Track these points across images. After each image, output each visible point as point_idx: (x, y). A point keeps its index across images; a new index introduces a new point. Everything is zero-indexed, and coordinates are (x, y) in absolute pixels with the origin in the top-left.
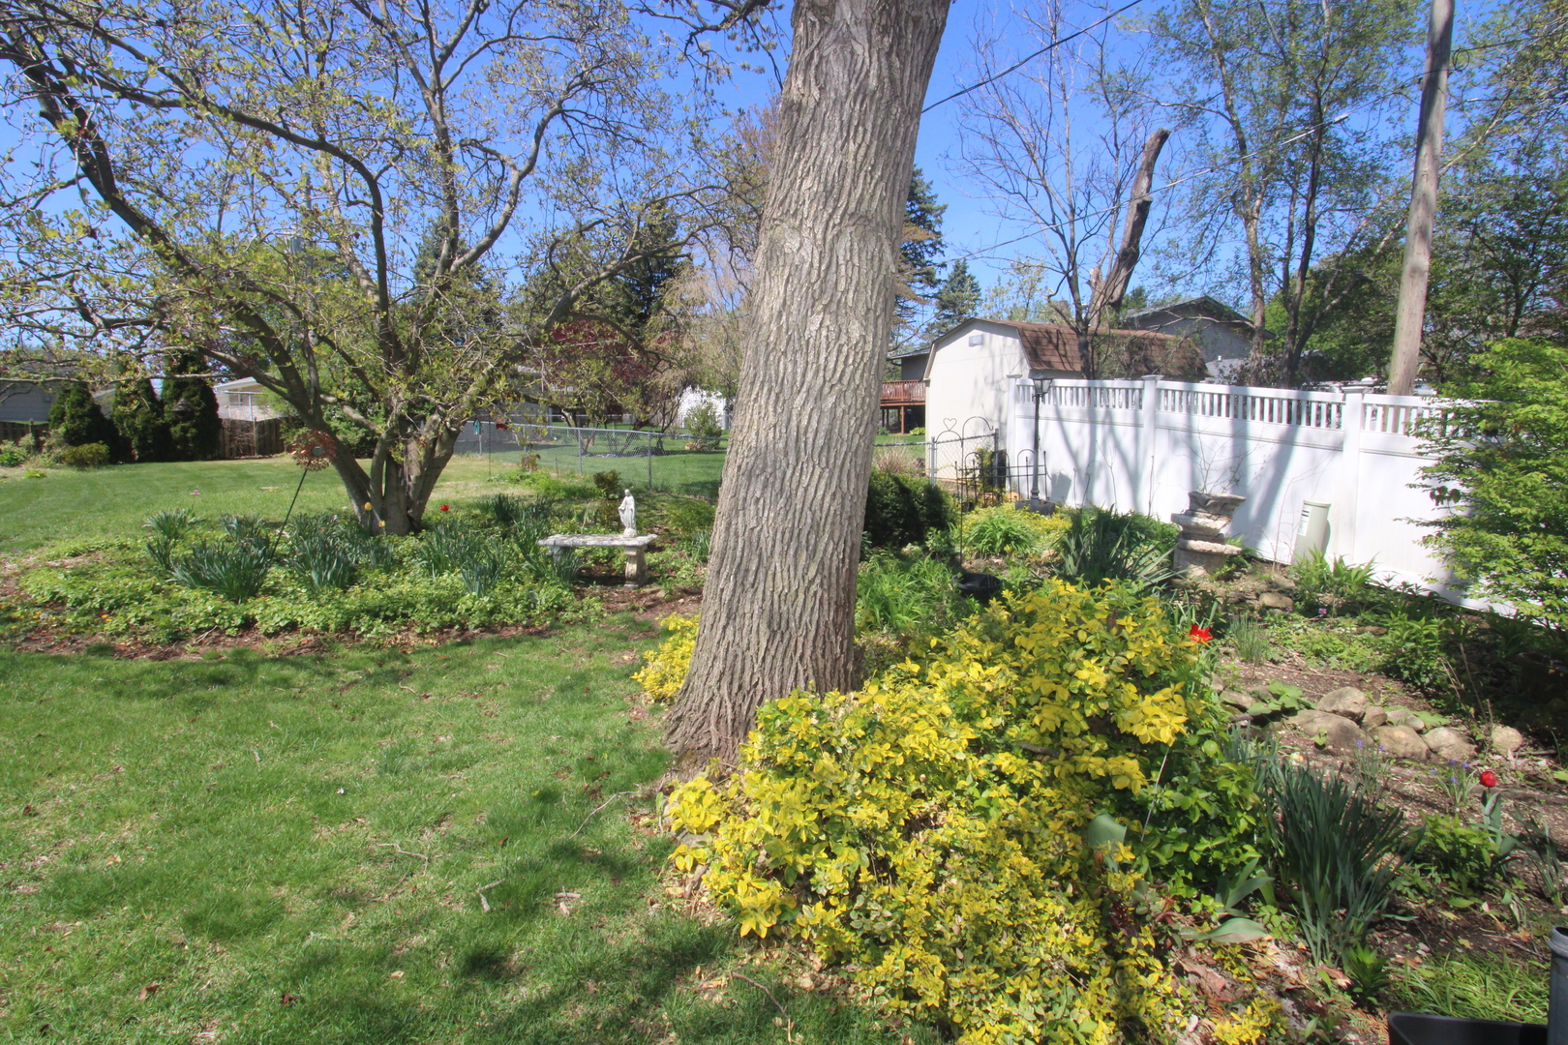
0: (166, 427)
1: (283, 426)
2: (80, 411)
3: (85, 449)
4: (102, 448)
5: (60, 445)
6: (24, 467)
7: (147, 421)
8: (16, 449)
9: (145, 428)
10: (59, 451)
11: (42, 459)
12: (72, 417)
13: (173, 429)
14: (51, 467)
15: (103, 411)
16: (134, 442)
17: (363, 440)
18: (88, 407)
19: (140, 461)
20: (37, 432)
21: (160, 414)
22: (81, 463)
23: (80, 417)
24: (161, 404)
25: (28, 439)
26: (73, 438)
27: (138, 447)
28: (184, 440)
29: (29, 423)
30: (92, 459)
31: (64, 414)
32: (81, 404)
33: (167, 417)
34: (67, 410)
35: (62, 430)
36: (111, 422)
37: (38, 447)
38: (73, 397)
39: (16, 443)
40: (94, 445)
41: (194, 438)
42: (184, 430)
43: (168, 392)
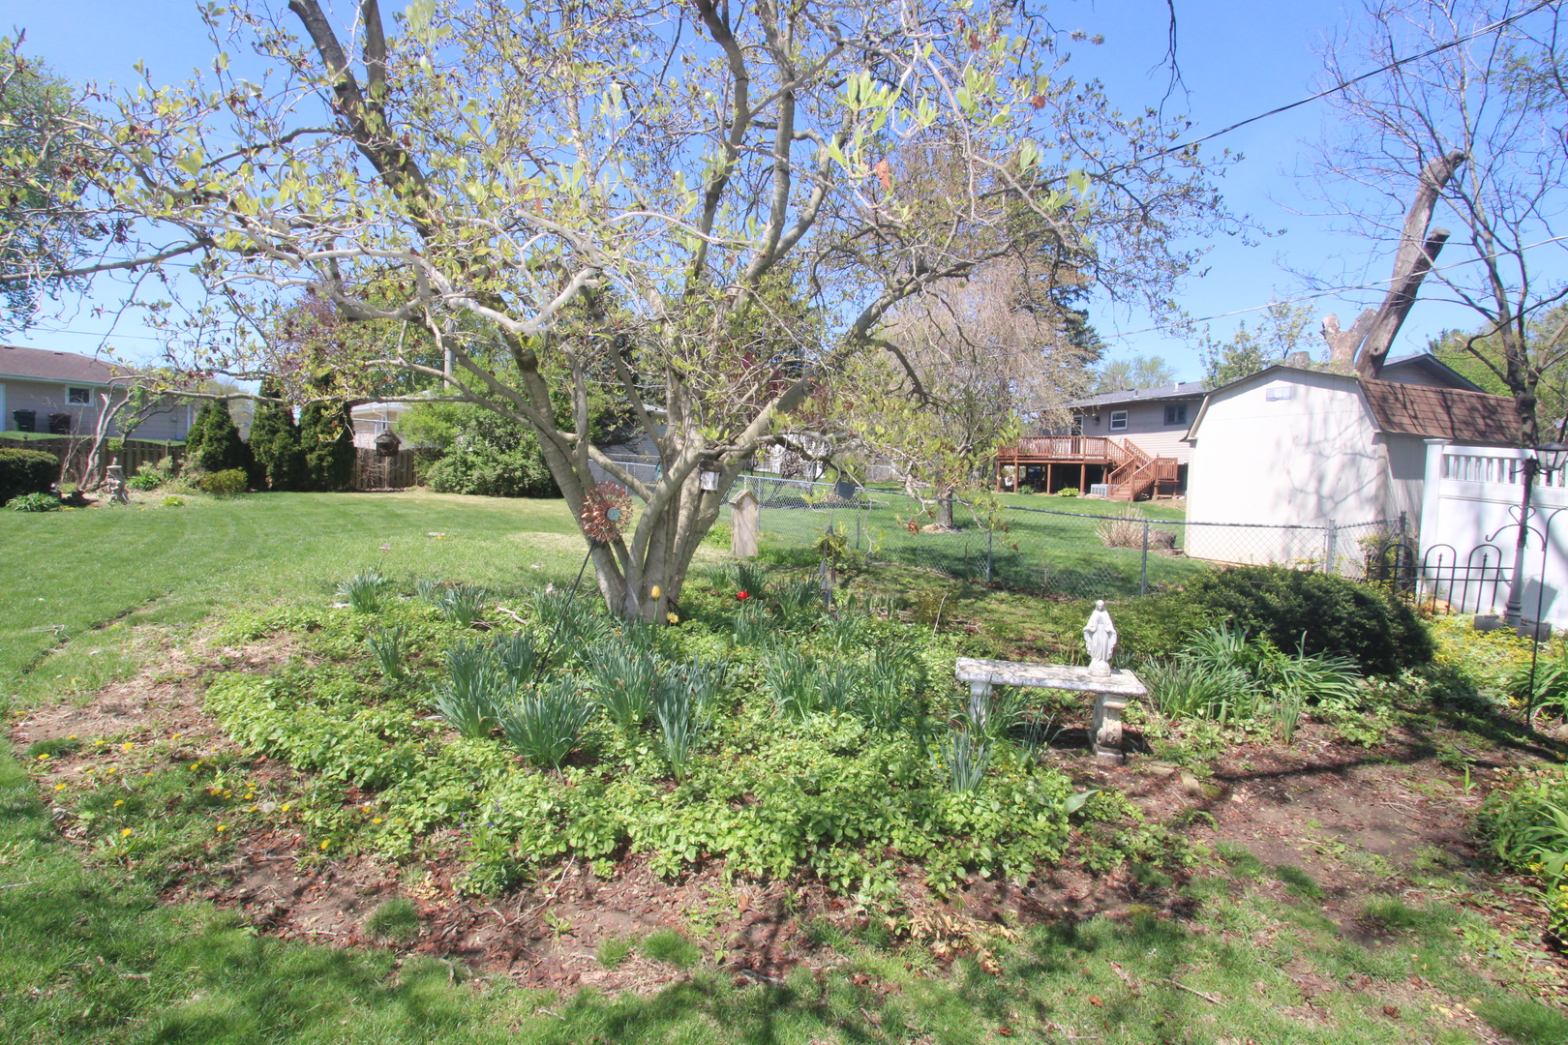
0: (302, 453)
1: (417, 458)
2: (220, 433)
3: (224, 475)
4: (239, 474)
5: (196, 469)
6: (159, 491)
7: (284, 447)
8: (154, 472)
9: (281, 454)
10: (195, 476)
11: (179, 483)
12: (210, 439)
13: (308, 457)
14: (186, 493)
15: (240, 435)
16: (270, 469)
17: (500, 476)
18: (227, 430)
19: (274, 489)
20: (176, 453)
21: (297, 441)
22: (218, 490)
23: (218, 440)
24: (299, 429)
25: (166, 462)
26: (211, 463)
27: (272, 475)
28: (319, 469)
29: (165, 443)
30: (230, 487)
31: (202, 436)
32: (220, 426)
33: (304, 444)
34: (206, 432)
35: (200, 453)
36: (247, 446)
37: (174, 471)
38: (212, 418)
39: (155, 465)
40: (233, 471)
41: (329, 467)
42: (321, 458)
43: (307, 417)
